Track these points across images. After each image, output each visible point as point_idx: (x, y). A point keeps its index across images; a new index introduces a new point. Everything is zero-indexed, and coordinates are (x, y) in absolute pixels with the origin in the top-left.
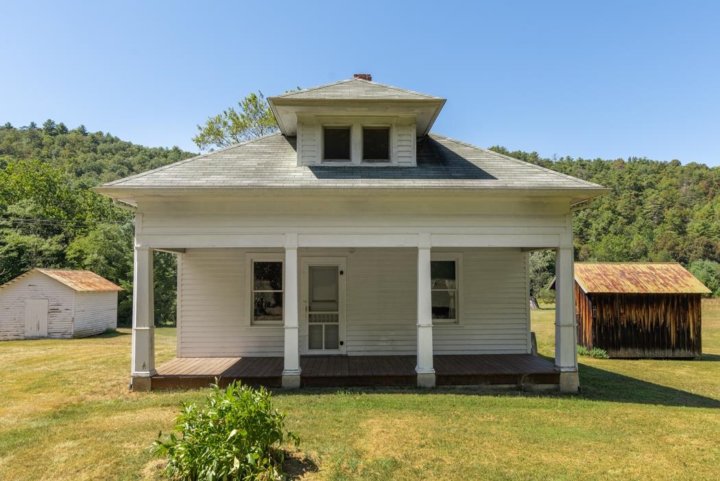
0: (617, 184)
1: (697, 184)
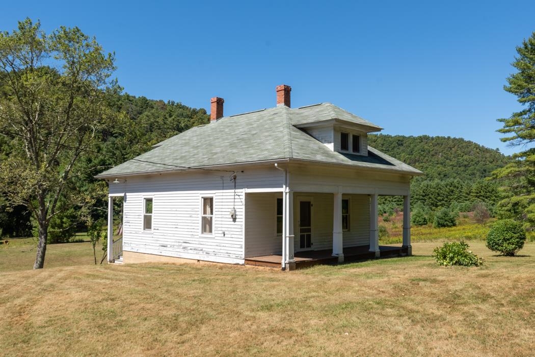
0: (163, 123)
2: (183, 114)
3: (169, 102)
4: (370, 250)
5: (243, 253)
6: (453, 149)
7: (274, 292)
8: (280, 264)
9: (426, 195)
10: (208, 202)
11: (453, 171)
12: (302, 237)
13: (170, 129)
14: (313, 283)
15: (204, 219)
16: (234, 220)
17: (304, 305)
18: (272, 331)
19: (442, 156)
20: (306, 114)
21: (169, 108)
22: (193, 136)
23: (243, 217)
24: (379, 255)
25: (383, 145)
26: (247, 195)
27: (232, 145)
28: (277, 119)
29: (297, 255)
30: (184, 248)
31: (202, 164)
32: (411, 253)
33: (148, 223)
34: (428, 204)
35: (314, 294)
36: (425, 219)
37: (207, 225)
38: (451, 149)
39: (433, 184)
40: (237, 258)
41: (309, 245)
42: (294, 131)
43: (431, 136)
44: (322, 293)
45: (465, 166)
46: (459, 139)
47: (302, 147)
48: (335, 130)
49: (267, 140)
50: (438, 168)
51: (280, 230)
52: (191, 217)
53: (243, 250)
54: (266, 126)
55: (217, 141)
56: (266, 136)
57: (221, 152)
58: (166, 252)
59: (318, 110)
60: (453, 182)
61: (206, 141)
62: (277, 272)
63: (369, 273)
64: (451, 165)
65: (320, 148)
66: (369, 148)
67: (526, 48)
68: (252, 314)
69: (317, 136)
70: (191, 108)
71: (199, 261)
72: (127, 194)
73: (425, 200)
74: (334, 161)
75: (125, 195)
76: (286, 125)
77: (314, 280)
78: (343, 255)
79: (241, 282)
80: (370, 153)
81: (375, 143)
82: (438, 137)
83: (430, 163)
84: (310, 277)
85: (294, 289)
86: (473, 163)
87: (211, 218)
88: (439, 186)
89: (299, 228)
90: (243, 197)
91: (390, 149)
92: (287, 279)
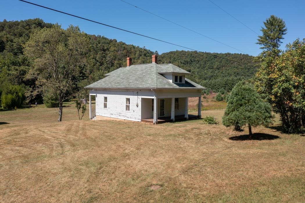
0: (96, 47)
1: (123, 51)
2: (105, 42)
3: (98, 36)
4: (185, 117)
5: (141, 118)
6: (243, 60)
7: (151, 131)
8: (153, 122)
9: (226, 84)
10: (128, 100)
11: (242, 71)
12: (161, 112)
13: (99, 50)
14: (163, 129)
15: (127, 106)
16: (137, 107)
17: (159, 135)
18: (151, 140)
19: (237, 64)
20: (163, 68)
21: (98, 39)
22: (121, 73)
23: (141, 106)
24: (188, 119)
25: (206, 58)
26: (142, 98)
27: (136, 80)
28: (152, 70)
29: (159, 118)
30: (119, 115)
31: (126, 87)
32: (201, 118)
33: (105, 106)
34: (227, 89)
35: (162, 132)
36: (222, 98)
37: (128, 108)
38: (242, 60)
39: (231, 78)
40: (138, 119)
41: (163, 115)
42: (158, 75)
43: (231, 53)
44: (164, 132)
45: (249, 69)
46: (246, 54)
47: (161, 83)
48: (173, 75)
49: (149, 79)
50: (234, 70)
51: (153, 110)
52: (122, 104)
53: (141, 117)
54: (148, 72)
55: (130, 77)
56: (149, 77)
57: (133, 82)
58: (112, 116)
59: (167, 67)
60: (240, 78)
61: (126, 76)
62: (152, 125)
63: (181, 126)
64: (241, 69)
65: (167, 82)
66: (186, 79)
67: (268, 22)
68: (145, 137)
69: (166, 77)
70: (109, 39)
71: (125, 120)
72: (97, 95)
73: (226, 87)
74: (172, 87)
75: (96, 95)
76: (155, 73)
77: (163, 128)
78: (174, 119)
79: (141, 128)
80: (186, 82)
81: (202, 57)
82: (235, 54)
83: (230, 67)
84: (162, 127)
85: (157, 130)
86: (253, 67)
87: (129, 105)
88: (233, 80)
89: (160, 109)
90: (141, 99)
91: (210, 60)
92: (155, 127)
